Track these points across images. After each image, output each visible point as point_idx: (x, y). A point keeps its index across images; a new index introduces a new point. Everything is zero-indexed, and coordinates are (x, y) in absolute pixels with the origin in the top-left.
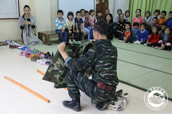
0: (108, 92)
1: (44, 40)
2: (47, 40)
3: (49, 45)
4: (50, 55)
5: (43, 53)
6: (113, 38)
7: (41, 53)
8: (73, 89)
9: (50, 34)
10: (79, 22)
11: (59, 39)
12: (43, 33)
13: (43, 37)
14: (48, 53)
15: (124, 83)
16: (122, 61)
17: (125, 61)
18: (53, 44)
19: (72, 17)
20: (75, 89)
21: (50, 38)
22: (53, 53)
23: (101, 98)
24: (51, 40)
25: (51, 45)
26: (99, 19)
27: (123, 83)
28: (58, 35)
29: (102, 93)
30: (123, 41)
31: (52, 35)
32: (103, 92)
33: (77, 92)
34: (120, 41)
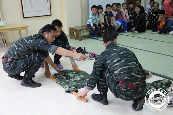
0: (130, 90)
1: (75, 35)
2: (78, 35)
3: (80, 40)
4: (82, 50)
5: (75, 49)
6: (145, 30)
7: (73, 48)
8: (102, 83)
9: (81, 29)
10: (109, 16)
11: (89, 34)
12: (74, 28)
13: (74, 32)
14: (80, 48)
15: (160, 76)
16: (157, 53)
17: (160, 53)
18: (84, 39)
19: (102, 11)
20: (104, 84)
21: (81, 33)
22: (84, 48)
23: (123, 96)
24: (82, 35)
25: (82, 40)
26: (130, 10)
27: (158, 76)
28: (88, 30)
29: (123, 91)
30: (156, 33)
31: (82, 30)
32: (125, 90)
33: (105, 87)
34: (153, 32)
